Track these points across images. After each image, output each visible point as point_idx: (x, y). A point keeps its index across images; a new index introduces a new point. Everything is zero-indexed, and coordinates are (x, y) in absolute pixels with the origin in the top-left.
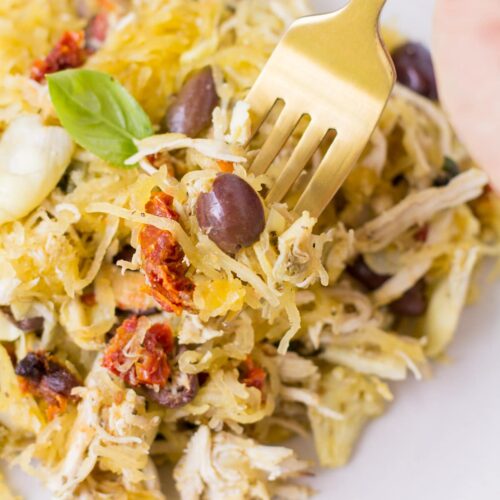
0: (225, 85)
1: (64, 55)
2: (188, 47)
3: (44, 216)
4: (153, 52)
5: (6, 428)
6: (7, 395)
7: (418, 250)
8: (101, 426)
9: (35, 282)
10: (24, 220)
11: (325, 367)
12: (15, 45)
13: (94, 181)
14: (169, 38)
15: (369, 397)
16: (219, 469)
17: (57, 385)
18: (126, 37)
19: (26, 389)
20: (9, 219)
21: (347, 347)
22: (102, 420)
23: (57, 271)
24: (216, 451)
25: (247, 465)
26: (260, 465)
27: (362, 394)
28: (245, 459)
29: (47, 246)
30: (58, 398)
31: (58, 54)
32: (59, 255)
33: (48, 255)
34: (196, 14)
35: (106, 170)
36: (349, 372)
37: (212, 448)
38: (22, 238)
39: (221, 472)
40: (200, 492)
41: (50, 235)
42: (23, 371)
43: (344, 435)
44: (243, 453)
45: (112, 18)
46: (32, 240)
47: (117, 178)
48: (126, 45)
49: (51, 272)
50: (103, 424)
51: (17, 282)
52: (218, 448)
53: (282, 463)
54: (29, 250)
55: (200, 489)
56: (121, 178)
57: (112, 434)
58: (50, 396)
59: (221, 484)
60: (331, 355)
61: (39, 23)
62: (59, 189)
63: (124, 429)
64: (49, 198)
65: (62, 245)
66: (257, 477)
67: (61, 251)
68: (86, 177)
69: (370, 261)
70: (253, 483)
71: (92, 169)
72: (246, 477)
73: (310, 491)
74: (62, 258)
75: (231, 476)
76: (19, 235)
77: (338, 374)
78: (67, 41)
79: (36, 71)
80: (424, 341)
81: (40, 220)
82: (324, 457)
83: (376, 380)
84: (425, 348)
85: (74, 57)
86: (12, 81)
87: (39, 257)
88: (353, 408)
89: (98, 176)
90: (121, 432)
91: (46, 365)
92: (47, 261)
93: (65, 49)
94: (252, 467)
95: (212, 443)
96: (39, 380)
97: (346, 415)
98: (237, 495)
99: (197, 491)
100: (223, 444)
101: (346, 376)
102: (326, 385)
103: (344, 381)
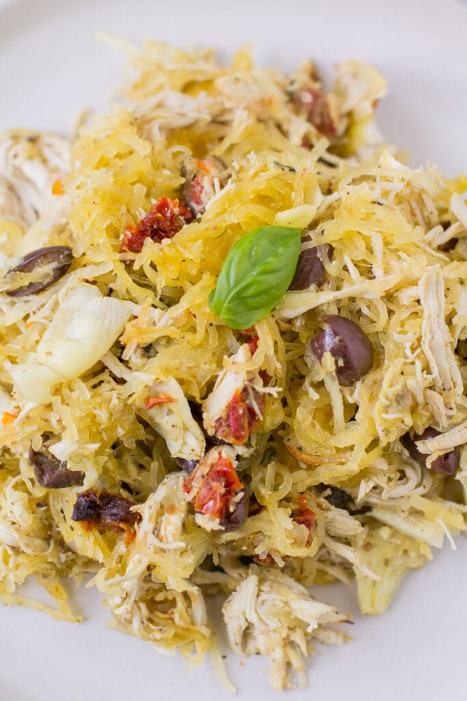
5: (74, 552)
6: (72, 528)
8: (154, 533)
15: (413, 554)
16: (261, 616)
21: (393, 510)
22: (155, 529)
24: (261, 598)
25: (289, 614)
26: (301, 616)
27: (406, 552)
28: (287, 608)
29: (111, 405)
30: (121, 525)
33: (111, 414)
36: (395, 532)
37: (257, 596)
39: (264, 618)
40: (244, 628)
43: (387, 583)
44: (286, 603)
50: (156, 532)
52: (263, 596)
54: (94, 407)
55: (245, 625)
57: (161, 541)
59: (263, 627)
60: (376, 514)
66: (297, 625)
70: (292, 629)
72: (286, 624)
73: (346, 638)
75: (273, 623)
77: (384, 533)
81: (102, 382)
82: (365, 606)
88: (398, 562)
90: (170, 538)
92: (110, 419)
94: (293, 616)
95: (260, 590)
96: (99, 516)
97: (389, 569)
98: (277, 638)
99: (241, 627)
100: (269, 592)
101: (392, 536)
102: (372, 541)
103: (390, 541)
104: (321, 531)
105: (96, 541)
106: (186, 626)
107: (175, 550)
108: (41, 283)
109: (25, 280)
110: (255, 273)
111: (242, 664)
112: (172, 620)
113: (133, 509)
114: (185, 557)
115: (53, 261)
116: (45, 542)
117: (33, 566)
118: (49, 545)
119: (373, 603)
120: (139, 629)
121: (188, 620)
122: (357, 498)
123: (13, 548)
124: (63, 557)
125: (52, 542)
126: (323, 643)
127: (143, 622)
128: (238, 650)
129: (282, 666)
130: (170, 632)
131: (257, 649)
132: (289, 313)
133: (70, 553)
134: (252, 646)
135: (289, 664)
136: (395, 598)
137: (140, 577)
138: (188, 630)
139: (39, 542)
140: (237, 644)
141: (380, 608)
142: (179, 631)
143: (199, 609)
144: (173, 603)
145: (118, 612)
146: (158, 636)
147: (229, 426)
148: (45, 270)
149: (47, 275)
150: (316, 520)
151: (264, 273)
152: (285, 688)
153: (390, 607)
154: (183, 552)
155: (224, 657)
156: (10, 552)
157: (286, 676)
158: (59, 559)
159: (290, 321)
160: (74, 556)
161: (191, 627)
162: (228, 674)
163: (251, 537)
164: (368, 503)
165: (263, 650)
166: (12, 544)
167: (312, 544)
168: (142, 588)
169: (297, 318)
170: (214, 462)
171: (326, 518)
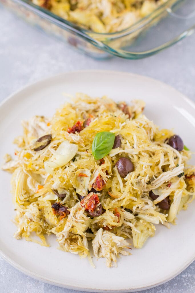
0: (123, 140)
1: (77, 127)
2: (112, 129)
3: (67, 166)
4: (101, 129)
6: (49, 214)
7: (167, 189)
8: (74, 217)
9: (64, 183)
10: (62, 167)
11: (138, 219)
12: (64, 124)
13: (82, 160)
14: (107, 126)
15: (150, 230)
17: (63, 210)
18: (95, 124)
19: (55, 213)
20: (58, 167)
21: (144, 214)
23: (70, 181)
24: (103, 235)
26: (115, 241)
27: (148, 228)
28: (111, 239)
29: (67, 174)
30: (63, 213)
31: (75, 127)
32: (71, 177)
33: (68, 177)
34: (115, 121)
35: (86, 157)
36: (144, 221)
37: (102, 235)
38: (61, 172)
39: (104, 241)
41: (68, 171)
42: (54, 206)
43: (142, 239)
44: (111, 237)
45: (92, 120)
46: (64, 172)
47: (88, 160)
48: (95, 126)
49: (68, 181)
51: (60, 182)
52: (104, 235)
53: (121, 241)
54: (63, 175)
55: (98, 246)
56: (89, 160)
57: (76, 219)
58: (61, 213)
59: (104, 245)
60: (139, 216)
61: (73, 119)
62: (72, 161)
63: (80, 217)
64: (69, 163)
65: (72, 174)
66: (114, 244)
67: (71, 176)
68: (80, 158)
69: (153, 192)
70: (113, 246)
71: (82, 156)
72: (111, 244)
73: (130, 254)
74: (72, 177)
75: (107, 243)
76: (60, 171)
77: (141, 221)
78: (78, 123)
79: (69, 130)
80: (167, 215)
81: (66, 167)
82: (135, 244)
83: (152, 224)
84: (167, 218)
85: (80, 128)
86: (62, 132)
87: (65, 177)
88: (146, 231)
89: (83, 158)
90: (79, 218)
91: (60, 205)
93: (77, 125)
94: (113, 241)
95: (103, 233)
96: (58, 210)
97: (143, 234)
98: (108, 249)
99: (97, 247)
100: (106, 234)
101: (144, 222)
102: (138, 224)
103: (143, 224)
104: (122, 218)
105: (55, 218)
106: (81, 246)
107: (80, 222)
108: (44, 146)
109: (40, 144)
110: (102, 143)
111: (97, 260)
112: (77, 244)
113: (68, 209)
114: (83, 225)
115: (47, 139)
116: (40, 220)
117: (36, 226)
118: (41, 220)
119: (137, 244)
120: (67, 246)
121: (82, 244)
122: (133, 211)
123: (30, 219)
124: (45, 224)
125: (42, 220)
126: (123, 255)
127: (68, 244)
128: (96, 255)
129: (110, 260)
130: (76, 247)
131: (102, 255)
132: (111, 155)
133: (47, 224)
134: (101, 255)
135: (112, 260)
136: (145, 244)
137: (68, 232)
138: (81, 247)
139: (38, 219)
140: (96, 254)
141: (140, 246)
142: (79, 247)
143: (85, 241)
144: (77, 239)
145: (60, 242)
146: (73, 248)
147: (96, 184)
148: (45, 141)
149: (46, 143)
150: (120, 215)
151: (104, 143)
152: (110, 267)
153: (143, 246)
154: (83, 223)
155: (92, 258)
156: (30, 220)
157: (111, 263)
158: (43, 225)
159: (112, 157)
160: (48, 225)
161: (83, 247)
162: (93, 262)
163: (102, 221)
164: (137, 212)
165: (104, 256)
166: (30, 218)
167: (120, 222)
168: (68, 235)
169: (113, 157)
170: (92, 195)
171: (123, 214)
